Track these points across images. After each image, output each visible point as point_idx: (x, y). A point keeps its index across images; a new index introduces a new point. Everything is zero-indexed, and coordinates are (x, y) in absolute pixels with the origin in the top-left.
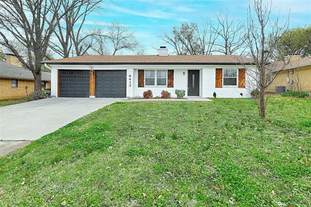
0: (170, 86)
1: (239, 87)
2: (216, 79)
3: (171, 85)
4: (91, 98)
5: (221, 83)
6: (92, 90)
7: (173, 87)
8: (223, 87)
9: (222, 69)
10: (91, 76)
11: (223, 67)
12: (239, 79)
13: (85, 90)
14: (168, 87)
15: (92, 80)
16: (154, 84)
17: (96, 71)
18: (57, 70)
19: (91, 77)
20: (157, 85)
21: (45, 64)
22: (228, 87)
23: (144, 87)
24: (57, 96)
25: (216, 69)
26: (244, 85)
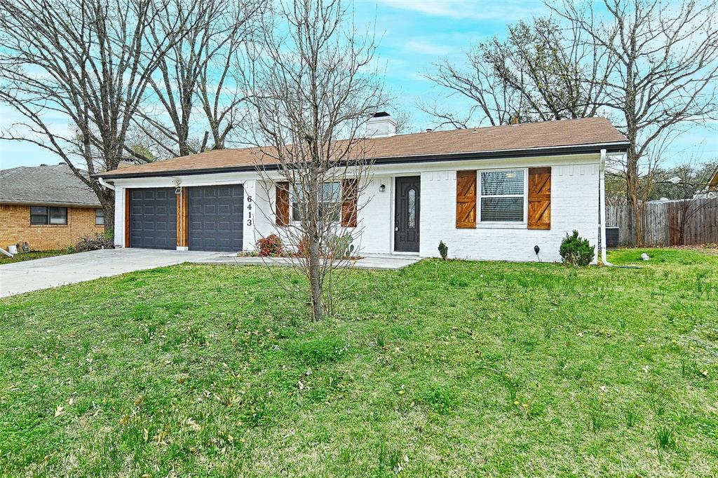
0: (347, 223)
1: (530, 226)
2: (457, 203)
4: (179, 251)
5: (472, 213)
6: (181, 235)
7: (354, 225)
8: (477, 226)
9: (475, 172)
10: (180, 201)
11: (480, 164)
12: (530, 202)
13: (171, 233)
14: (342, 226)
15: (181, 211)
17: (188, 188)
18: (124, 190)
19: (179, 204)
21: (100, 179)
22: (493, 226)
23: (286, 225)
24: (124, 246)
25: (458, 172)
26: (545, 220)
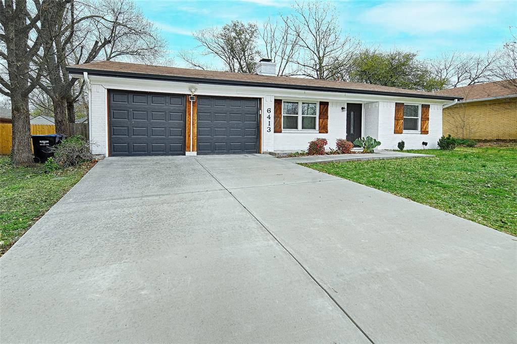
0: (323, 131)
1: (421, 132)
2: (395, 119)
3: (324, 129)
5: (401, 126)
6: (191, 139)
7: (327, 132)
9: (403, 103)
10: (189, 109)
12: (422, 121)
13: (171, 139)
14: (320, 133)
15: (192, 117)
16: (296, 128)
17: (197, 96)
18: (106, 90)
19: (189, 111)
20: (302, 128)
21: (86, 74)
22: (409, 132)
23: (281, 132)
24: (107, 155)
25: (396, 103)
26: (427, 130)
